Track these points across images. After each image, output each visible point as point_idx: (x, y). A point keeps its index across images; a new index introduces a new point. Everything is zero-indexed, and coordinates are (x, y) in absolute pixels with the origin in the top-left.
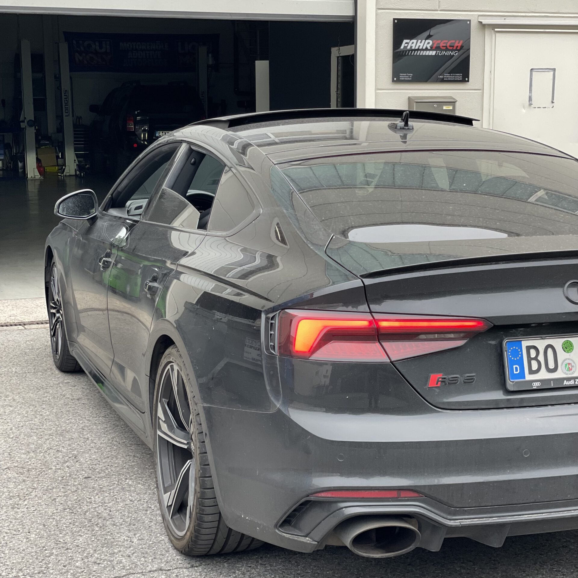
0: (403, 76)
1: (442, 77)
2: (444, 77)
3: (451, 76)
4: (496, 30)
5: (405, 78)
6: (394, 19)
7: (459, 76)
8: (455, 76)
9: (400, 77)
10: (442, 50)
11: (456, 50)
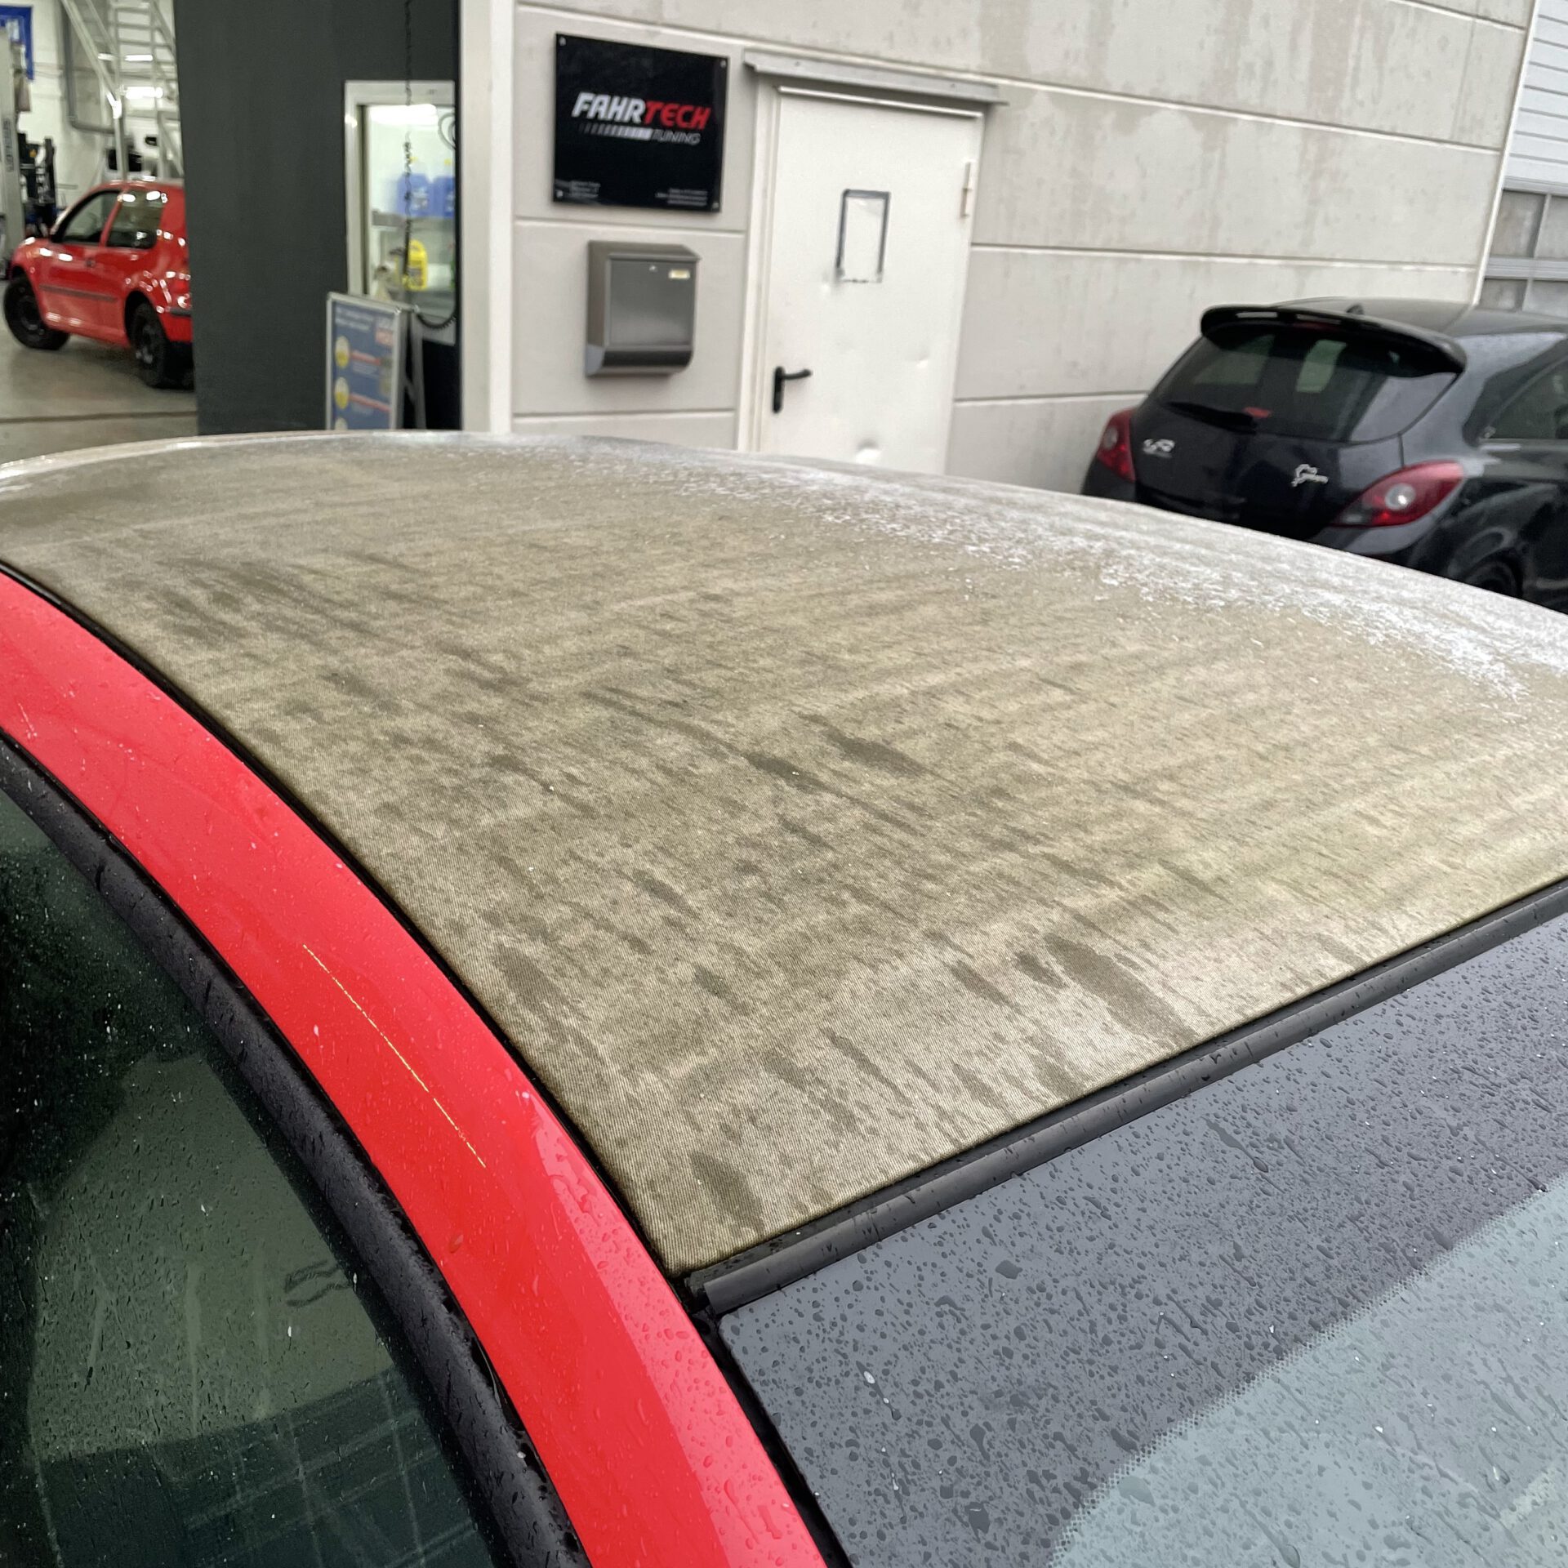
0: (577, 187)
1: (665, 196)
2: (671, 196)
3: (683, 194)
4: (782, 89)
5: (582, 192)
6: (559, 36)
7: (699, 197)
8: (691, 195)
9: (571, 189)
10: (665, 128)
11: (694, 131)
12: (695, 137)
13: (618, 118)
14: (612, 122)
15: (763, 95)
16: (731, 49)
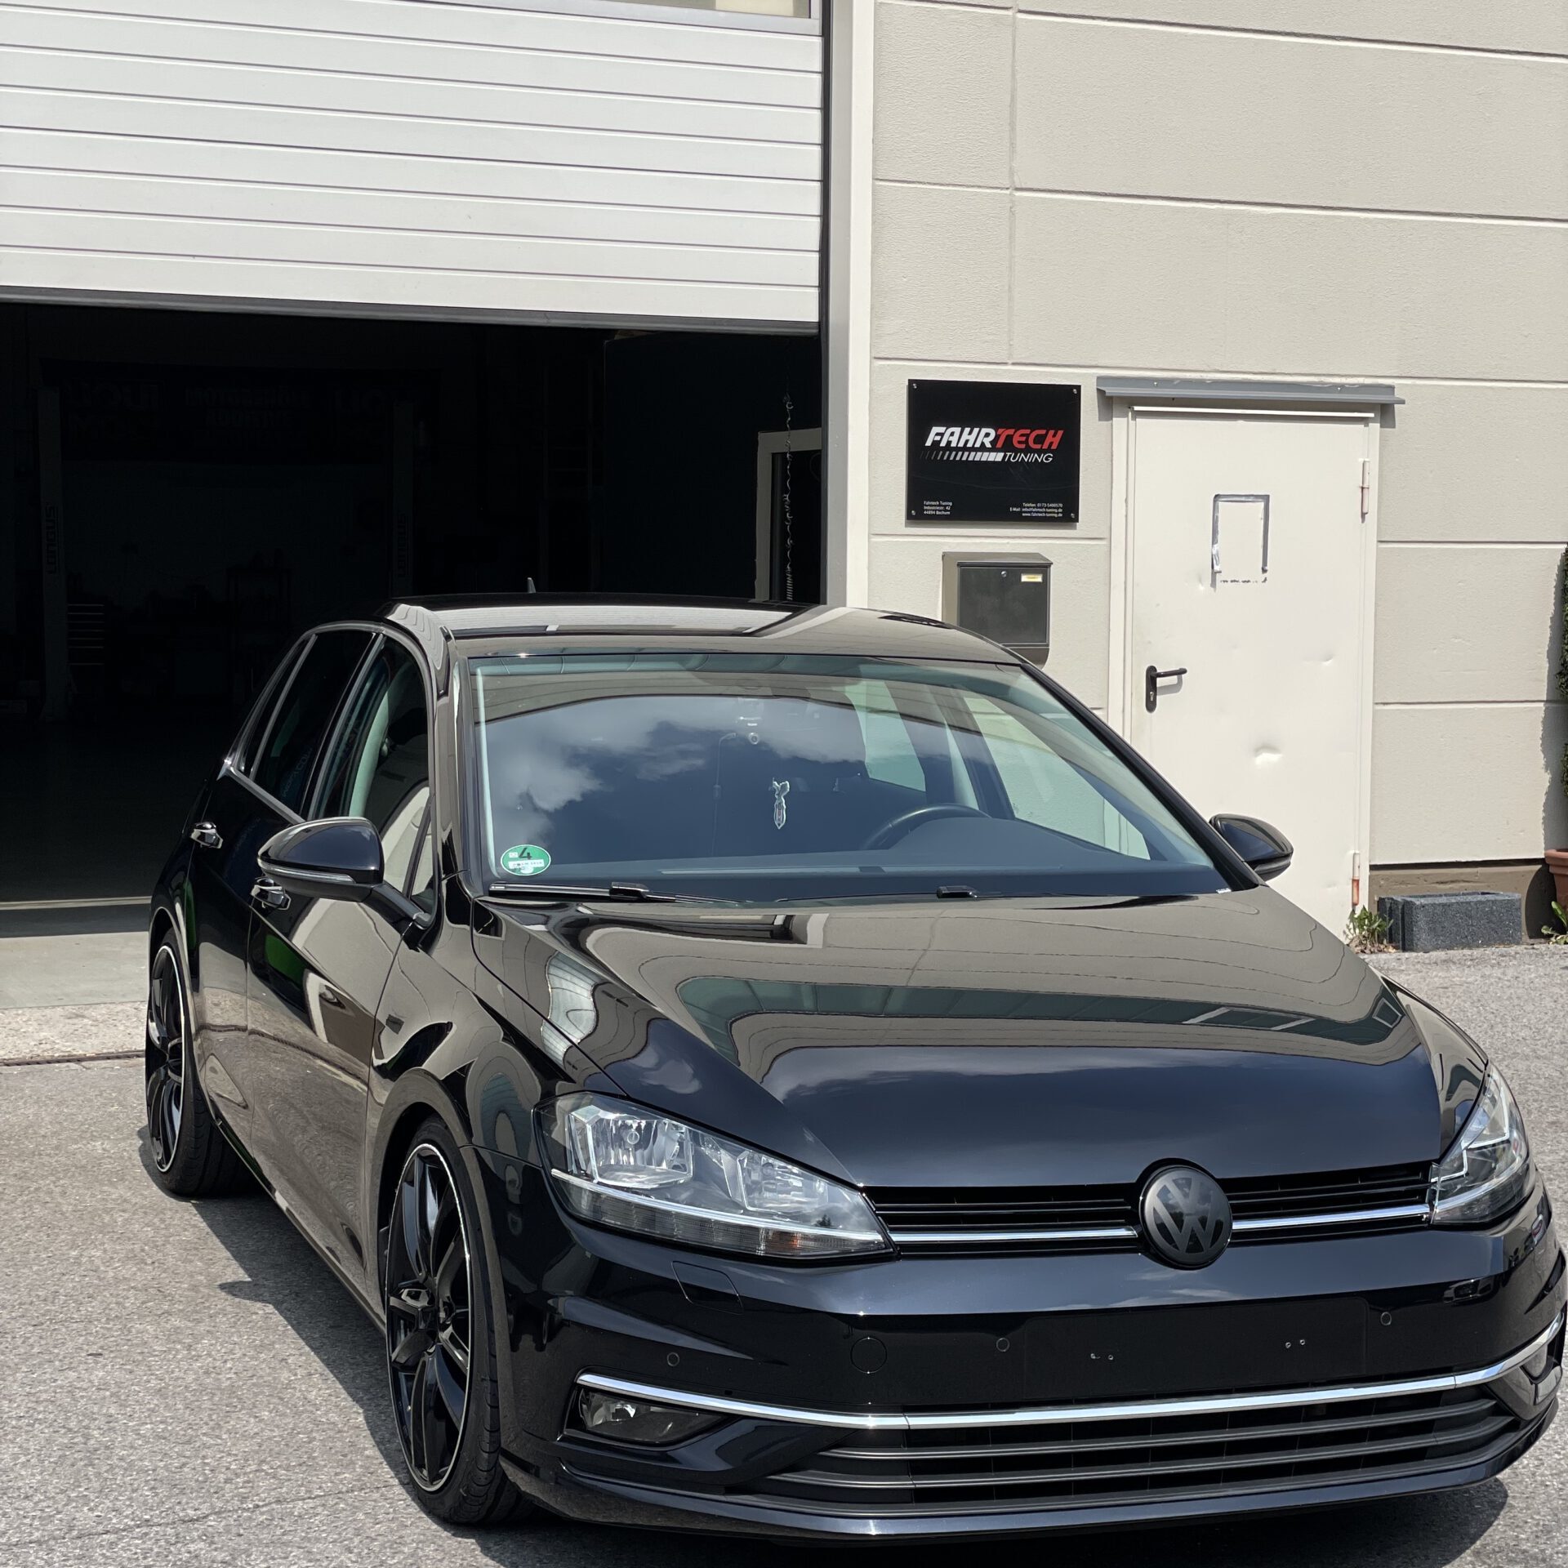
1: (1018, 510)
2: (1023, 510)
3: (1037, 507)
4: (1137, 408)
5: (936, 510)
6: (911, 382)
7: (1055, 509)
8: (1046, 508)
10: (1016, 451)
11: (1049, 450)
12: (1050, 456)
13: (970, 445)
14: (965, 449)
15: (1118, 415)
16: (1082, 378)
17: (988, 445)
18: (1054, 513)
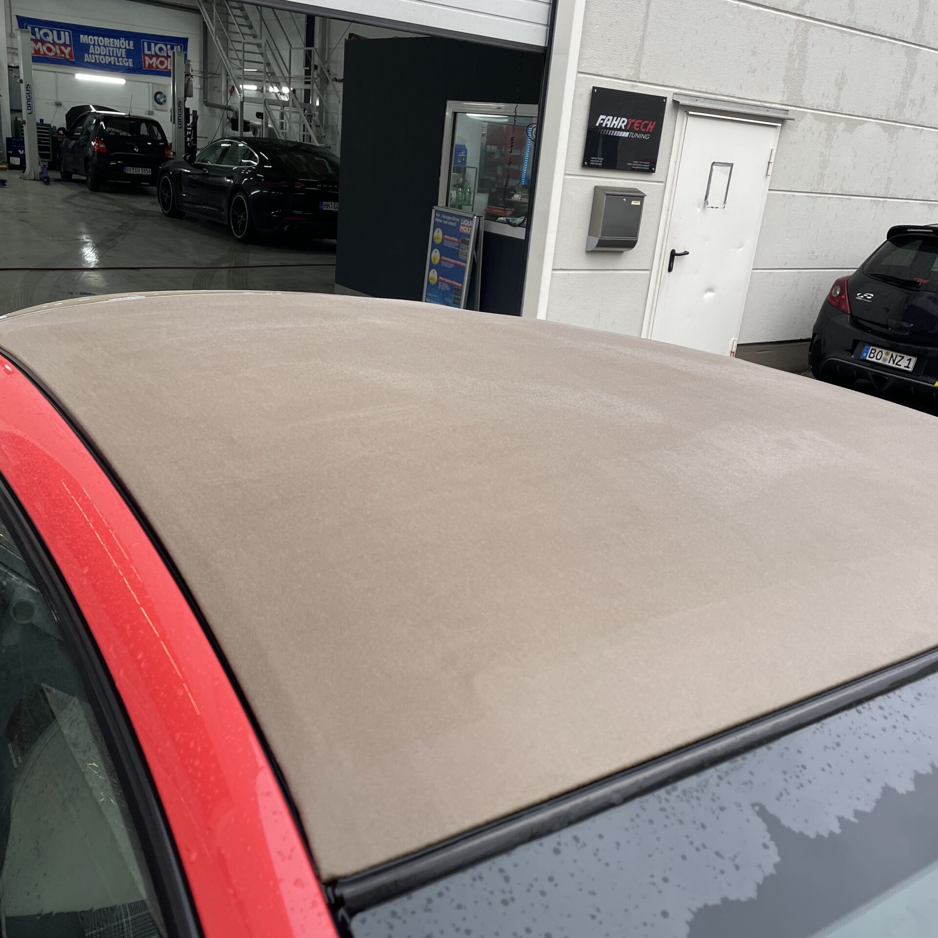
0: (594, 160)
1: (631, 164)
2: (633, 164)
3: (639, 164)
4: (690, 113)
5: (595, 162)
6: (594, 88)
7: (646, 166)
8: (643, 164)
9: (591, 161)
10: (635, 132)
11: (648, 133)
12: (648, 136)
13: (615, 127)
14: (613, 129)
15: (680, 115)
16: (668, 94)
17: (623, 128)
18: (646, 167)
